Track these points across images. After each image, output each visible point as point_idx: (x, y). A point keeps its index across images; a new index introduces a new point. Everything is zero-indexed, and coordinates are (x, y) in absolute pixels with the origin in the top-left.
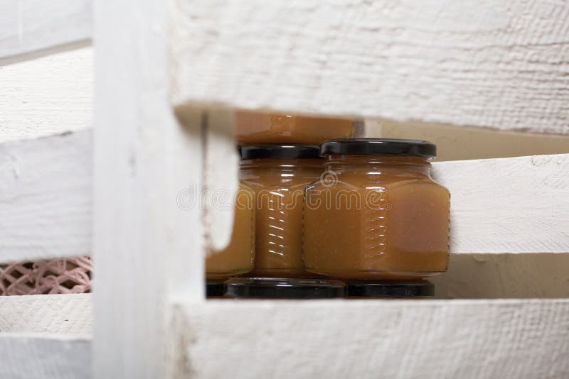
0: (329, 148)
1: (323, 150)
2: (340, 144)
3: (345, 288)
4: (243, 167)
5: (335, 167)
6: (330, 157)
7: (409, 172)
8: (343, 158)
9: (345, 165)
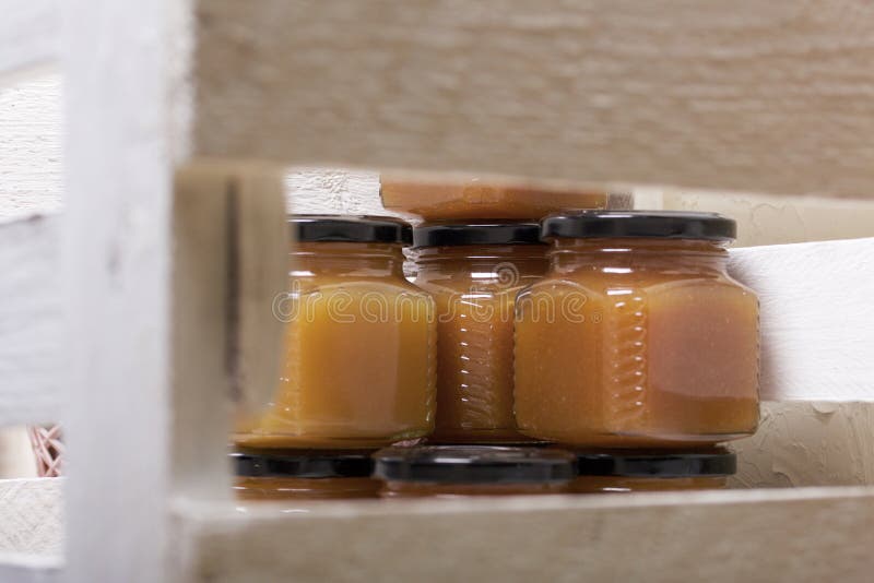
0: (553, 227)
1: (545, 231)
2: (571, 220)
3: (574, 463)
4: (423, 259)
5: (565, 260)
6: (557, 242)
7: (686, 266)
8: (578, 243)
9: (581, 255)
